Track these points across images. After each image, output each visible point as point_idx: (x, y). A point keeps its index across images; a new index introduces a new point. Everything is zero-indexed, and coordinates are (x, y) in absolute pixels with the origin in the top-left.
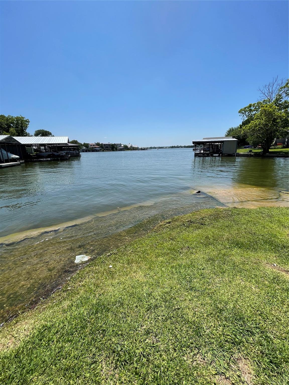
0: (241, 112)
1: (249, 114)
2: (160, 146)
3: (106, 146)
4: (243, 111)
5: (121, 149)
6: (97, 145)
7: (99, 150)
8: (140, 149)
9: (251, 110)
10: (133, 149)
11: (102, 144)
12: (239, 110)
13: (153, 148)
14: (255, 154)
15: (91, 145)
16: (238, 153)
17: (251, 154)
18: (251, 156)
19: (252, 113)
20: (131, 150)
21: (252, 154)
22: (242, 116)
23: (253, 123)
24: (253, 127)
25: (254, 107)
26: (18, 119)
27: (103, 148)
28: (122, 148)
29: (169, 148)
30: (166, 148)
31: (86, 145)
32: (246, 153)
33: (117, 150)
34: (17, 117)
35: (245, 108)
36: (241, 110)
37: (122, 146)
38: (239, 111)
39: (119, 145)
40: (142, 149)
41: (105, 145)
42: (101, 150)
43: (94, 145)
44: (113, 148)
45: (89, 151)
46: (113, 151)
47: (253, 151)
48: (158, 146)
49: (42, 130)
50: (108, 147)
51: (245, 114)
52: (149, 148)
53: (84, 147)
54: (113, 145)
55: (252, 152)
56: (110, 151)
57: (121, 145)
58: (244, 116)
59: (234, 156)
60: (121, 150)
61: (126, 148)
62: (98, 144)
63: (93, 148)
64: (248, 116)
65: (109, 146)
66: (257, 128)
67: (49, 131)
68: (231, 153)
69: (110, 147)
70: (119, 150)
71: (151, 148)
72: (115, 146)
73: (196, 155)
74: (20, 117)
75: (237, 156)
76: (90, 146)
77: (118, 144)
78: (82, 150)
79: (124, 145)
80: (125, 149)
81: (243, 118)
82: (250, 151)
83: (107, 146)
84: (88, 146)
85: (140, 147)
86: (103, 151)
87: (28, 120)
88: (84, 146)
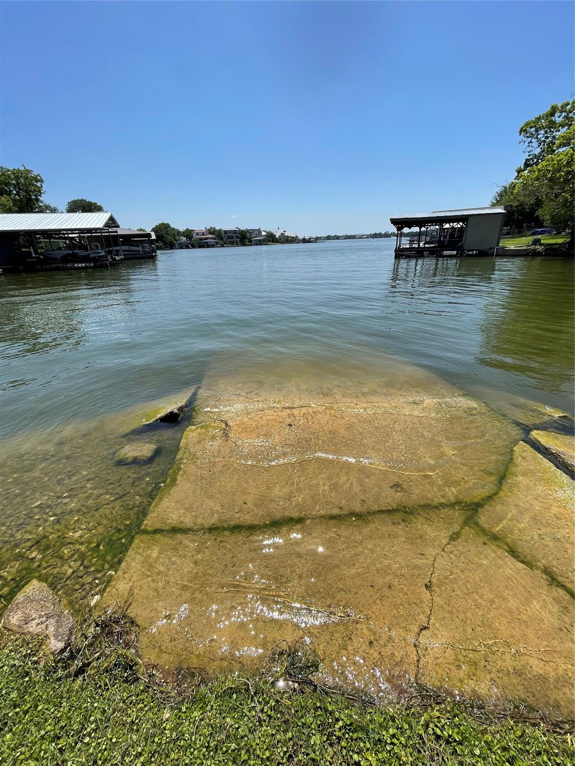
0: (525, 130)
1: (547, 138)
2: (349, 234)
3: (229, 234)
4: (531, 127)
5: (260, 240)
6: (210, 233)
7: (214, 243)
8: (300, 240)
9: (552, 125)
10: (286, 240)
11: (220, 231)
12: (521, 126)
13: (333, 239)
14: (547, 250)
15: (198, 234)
16: (503, 248)
17: (534, 251)
18: (534, 254)
19: (557, 133)
20: (282, 243)
21: (539, 248)
22: (526, 144)
23: (553, 160)
24: (549, 171)
25: (563, 114)
26: (17, 174)
27: (222, 239)
28: (263, 240)
29: (367, 238)
30: (361, 237)
31: (188, 234)
32: (523, 248)
33: (251, 243)
34: (14, 169)
35: (539, 119)
36: (527, 124)
37: (264, 233)
38: (522, 129)
39: (256, 232)
40: (304, 241)
41: (226, 232)
42: (217, 243)
43: (203, 234)
44: (242, 238)
45: (193, 246)
46: (244, 245)
47: (542, 242)
48: (345, 235)
49: (82, 200)
50: (232, 237)
51: (537, 138)
52: (325, 238)
53: (182, 238)
54: (242, 231)
55: (541, 245)
56: (237, 245)
57: (259, 231)
58: (531, 142)
59: (492, 255)
60: (260, 243)
61: (271, 239)
62: (212, 231)
63: (201, 239)
64: (545, 141)
65: (235, 235)
66: (560, 176)
67: (96, 203)
68: (484, 247)
69: (237, 237)
70: (257, 244)
71: (329, 238)
72: (248, 235)
73: (400, 254)
74: (22, 169)
75: (497, 255)
76: (194, 235)
77: (254, 230)
78: (180, 244)
79: (267, 233)
80: (269, 241)
81: (529, 149)
82: (536, 242)
83: (231, 235)
84: (192, 236)
85: (301, 237)
86: (223, 246)
87: (39, 175)
88: (184, 236)
